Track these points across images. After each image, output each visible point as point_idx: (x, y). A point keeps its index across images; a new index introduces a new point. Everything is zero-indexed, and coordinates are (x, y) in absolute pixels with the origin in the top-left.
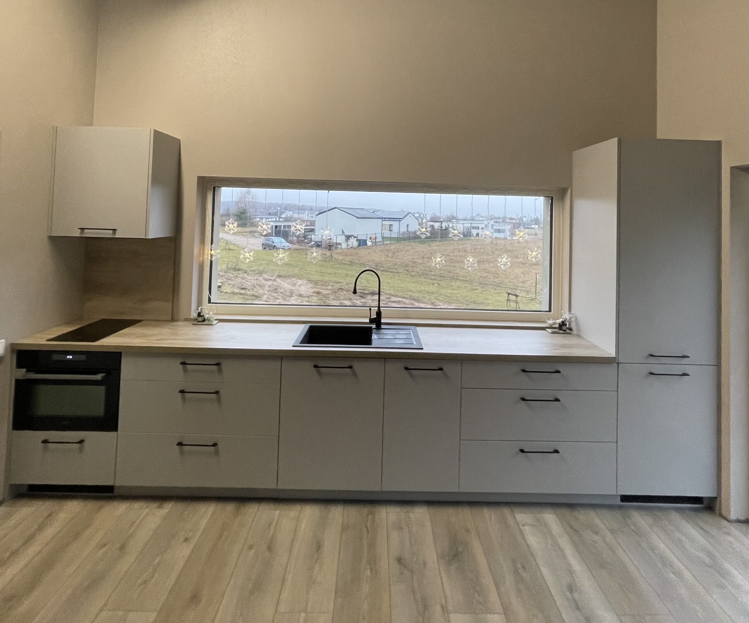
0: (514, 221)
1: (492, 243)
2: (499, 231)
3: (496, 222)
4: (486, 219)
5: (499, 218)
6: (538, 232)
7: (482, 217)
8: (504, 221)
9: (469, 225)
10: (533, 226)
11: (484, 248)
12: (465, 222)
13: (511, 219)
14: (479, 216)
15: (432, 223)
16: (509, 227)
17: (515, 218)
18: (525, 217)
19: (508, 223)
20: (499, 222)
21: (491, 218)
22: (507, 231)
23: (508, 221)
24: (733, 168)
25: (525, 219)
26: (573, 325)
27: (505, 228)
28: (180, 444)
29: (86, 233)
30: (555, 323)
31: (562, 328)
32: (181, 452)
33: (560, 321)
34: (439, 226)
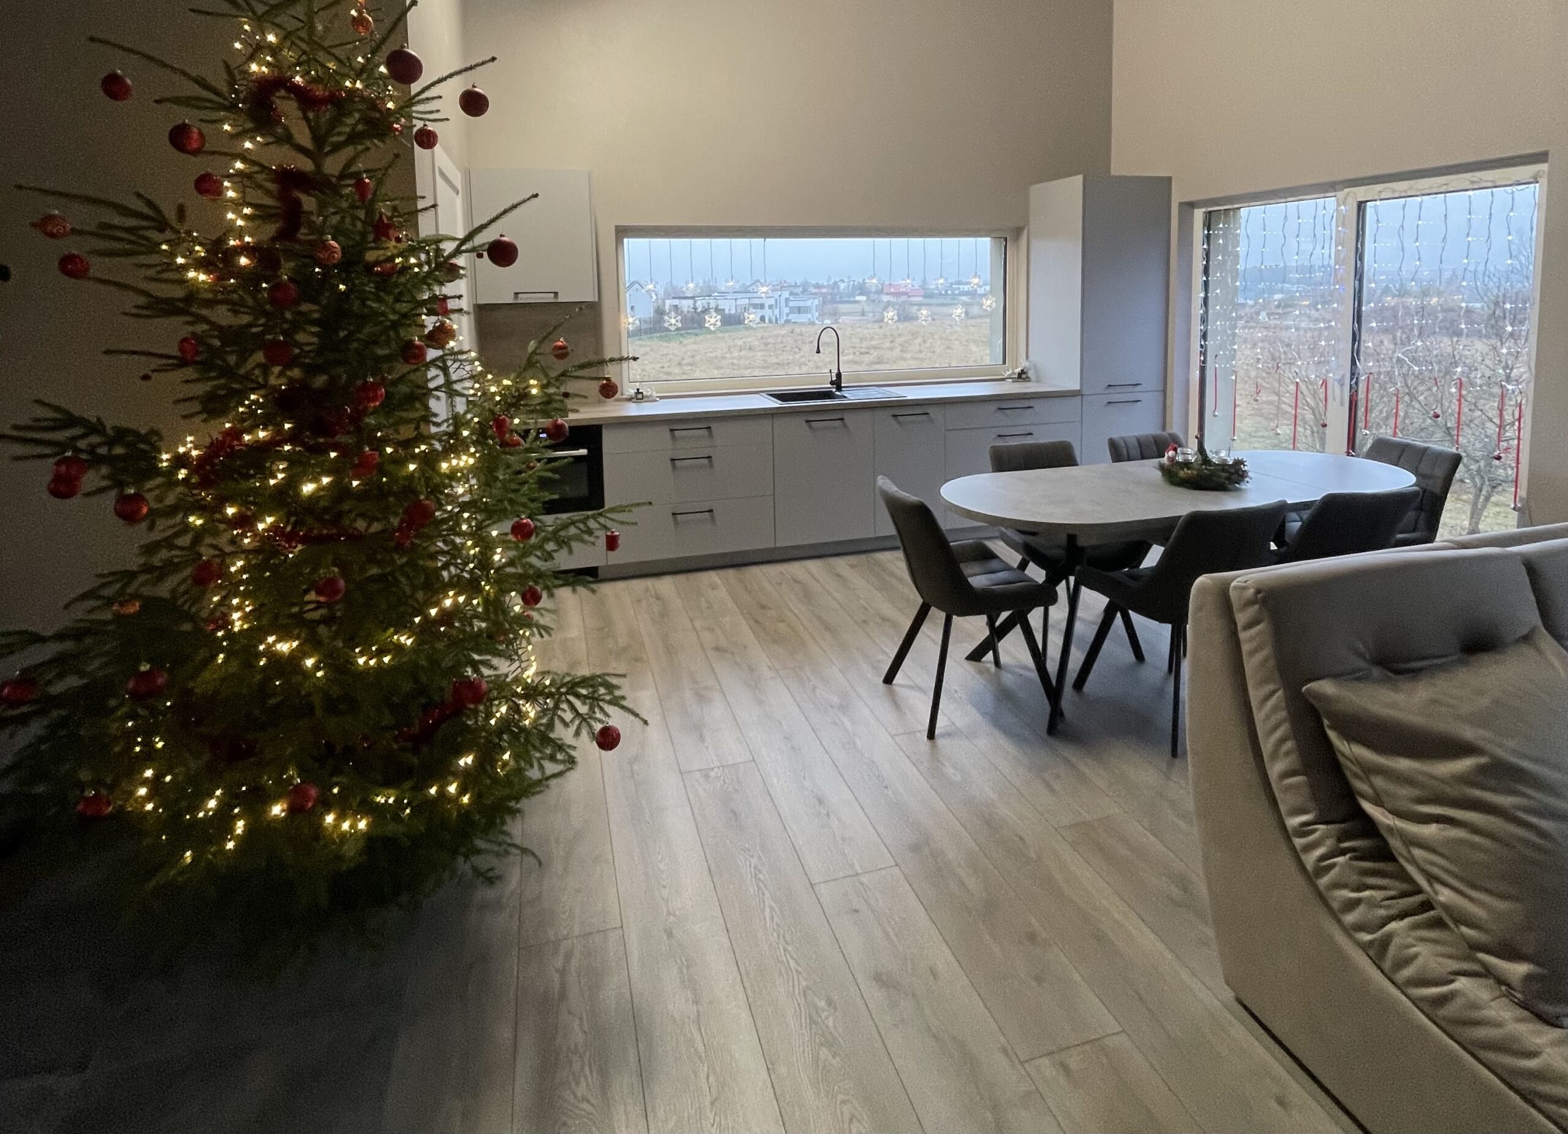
0: (824, 290)
1: (792, 332)
2: (799, 310)
3: (791, 294)
4: (772, 288)
5: (796, 286)
6: (867, 309)
8: (804, 291)
9: (747, 301)
10: (858, 298)
11: (782, 342)
12: (739, 296)
13: (818, 286)
14: (758, 284)
15: (676, 302)
16: (816, 302)
17: (826, 284)
18: (843, 281)
19: (815, 294)
20: (797, 294)
21: (782, 287)
22: (814, 308)
23: (813, 290)
24: (1181, 204)
25: (842, 286)
26: (1031, 374)
27: (809, 303)
28: (674, 514)
29: (521, 299)
30: (1013, 373)
31: (1022, 376)
32: (676, 523)
33: (1018, 370)
34: (689, 307)
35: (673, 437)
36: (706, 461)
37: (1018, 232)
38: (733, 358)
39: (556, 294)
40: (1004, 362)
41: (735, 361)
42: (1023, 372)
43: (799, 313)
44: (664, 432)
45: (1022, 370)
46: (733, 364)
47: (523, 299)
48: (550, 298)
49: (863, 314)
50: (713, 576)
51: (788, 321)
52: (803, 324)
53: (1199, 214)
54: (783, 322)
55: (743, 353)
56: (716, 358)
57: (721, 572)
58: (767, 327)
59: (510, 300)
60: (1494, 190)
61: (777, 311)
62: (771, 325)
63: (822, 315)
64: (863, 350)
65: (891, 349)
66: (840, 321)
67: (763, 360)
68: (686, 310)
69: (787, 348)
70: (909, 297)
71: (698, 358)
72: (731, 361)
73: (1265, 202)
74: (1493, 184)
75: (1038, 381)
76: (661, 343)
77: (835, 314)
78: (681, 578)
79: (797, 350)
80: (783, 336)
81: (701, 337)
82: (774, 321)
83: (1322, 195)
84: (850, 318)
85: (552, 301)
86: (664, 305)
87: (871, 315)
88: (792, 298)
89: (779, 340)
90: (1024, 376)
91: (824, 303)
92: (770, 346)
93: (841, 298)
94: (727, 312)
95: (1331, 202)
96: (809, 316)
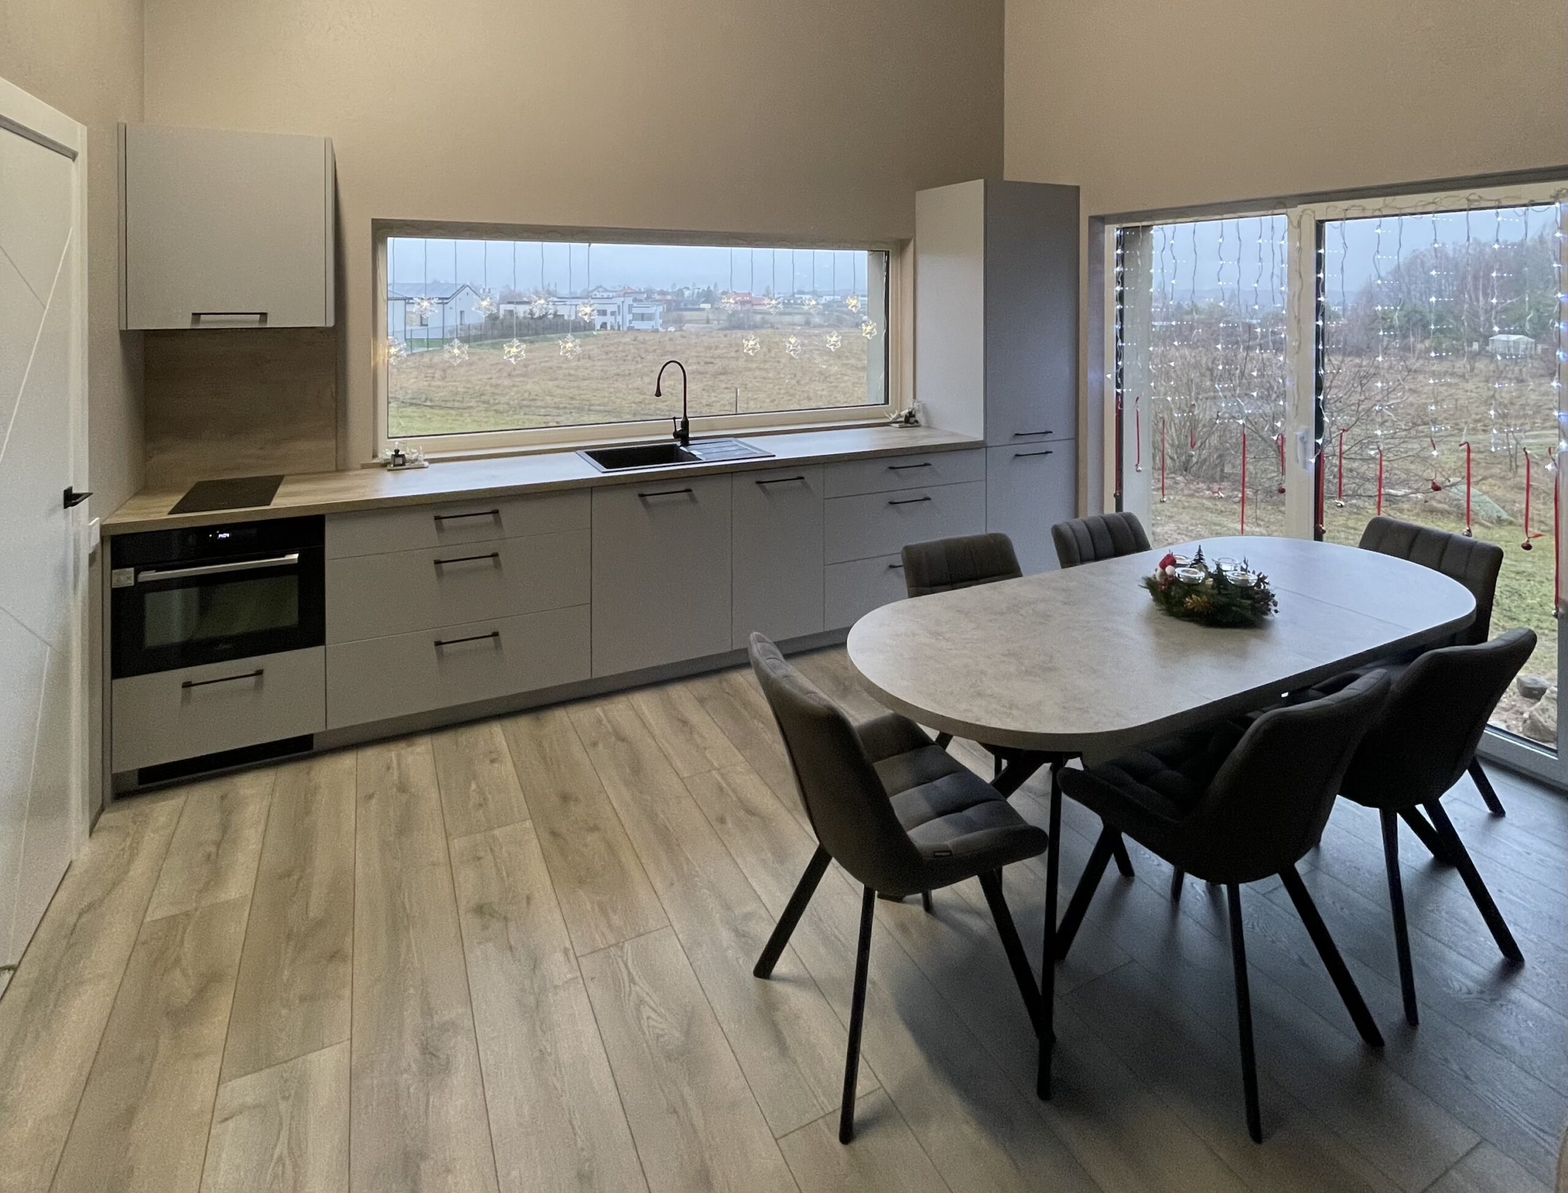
0: (669, 297)
1: (635, 340)
2: (643, 317)
3: (635, 300)
4: (614, 294)
5: (640, 292)
6: (711, 317)
7: (606, 290)
8: (648, 298)
10: (702, 306)
11: (623, 351)
13: (662, 293)
14: (600, 290)
15: (510, 307)
16: (660, 309)
17: (670, 290)
18: (688, 288)
19: (658, 301)
20: (641, 301)
21: (625, 293)
22: (658, 315)
23: (658, 297)
24: (1091, 218)
25: (687, 293)
26: (919, 417)
27: (652, 310)
28: (438, 644)
29: (204, 322)
30: (900, 416)
31: (910, 420)
32: (440, 655)
33: (905, 412)
34: (525, 312)
35: (440, 529)
36: (490, 561)
37: (901, 246)
38: (571, 368)
39: (264, 315)
40: (887, 402)
41: (572, 372)
42: (911, 415)
43: (643, 319)
44: (425, 523)
45: (910, 413)
46: (570, 375)
47: (206, 323)
48: (253, 322)
49: (708, 322)
50: (497, 734)
51: (630, 329)
52: (646, 331)
53: (1112, 233)
54: (625, 329)
55: (582, 362)
56: (551, 368)
57: (510, 724)
58: (608, 334)
59: (186, 324)
60: (1499, 210)
61: (619, 319)
62: (612, 331)
63: (665, 323)
64: (708, 360)
65: (737, 359)
66: (684, 328)
67: (602, 371)
68: (521, 315)
69: (629, 358)
70: (753, 305)
71: (531, 368)
72: (566, 372)
73: (1196, 218)
74: (1497, 204)
75: (929, 427)
76: (492, 351)
77: (679, 322)
78: (444, 740)
79: (639, 359)
80: (625, 344)
81: (537, 345)
82: (616, 328)
83: (1270, 212)
84: (696, 325)
85: (257, 326)
86: (498, 310)
87: (716, 322)
88: (635, 305)
89: (621, 348)
90: (912, 420)
91: (669, 310)
92: (611, 355)
93: (685, 305)
94: (566, 317)
95: (1281, 221)
96: (653, 323)
